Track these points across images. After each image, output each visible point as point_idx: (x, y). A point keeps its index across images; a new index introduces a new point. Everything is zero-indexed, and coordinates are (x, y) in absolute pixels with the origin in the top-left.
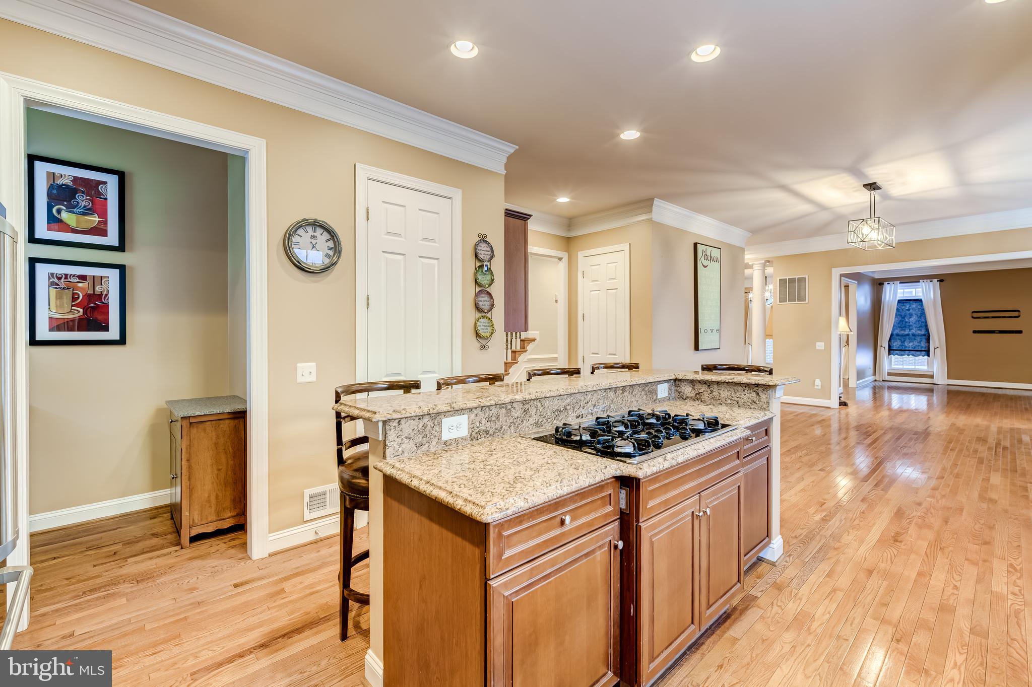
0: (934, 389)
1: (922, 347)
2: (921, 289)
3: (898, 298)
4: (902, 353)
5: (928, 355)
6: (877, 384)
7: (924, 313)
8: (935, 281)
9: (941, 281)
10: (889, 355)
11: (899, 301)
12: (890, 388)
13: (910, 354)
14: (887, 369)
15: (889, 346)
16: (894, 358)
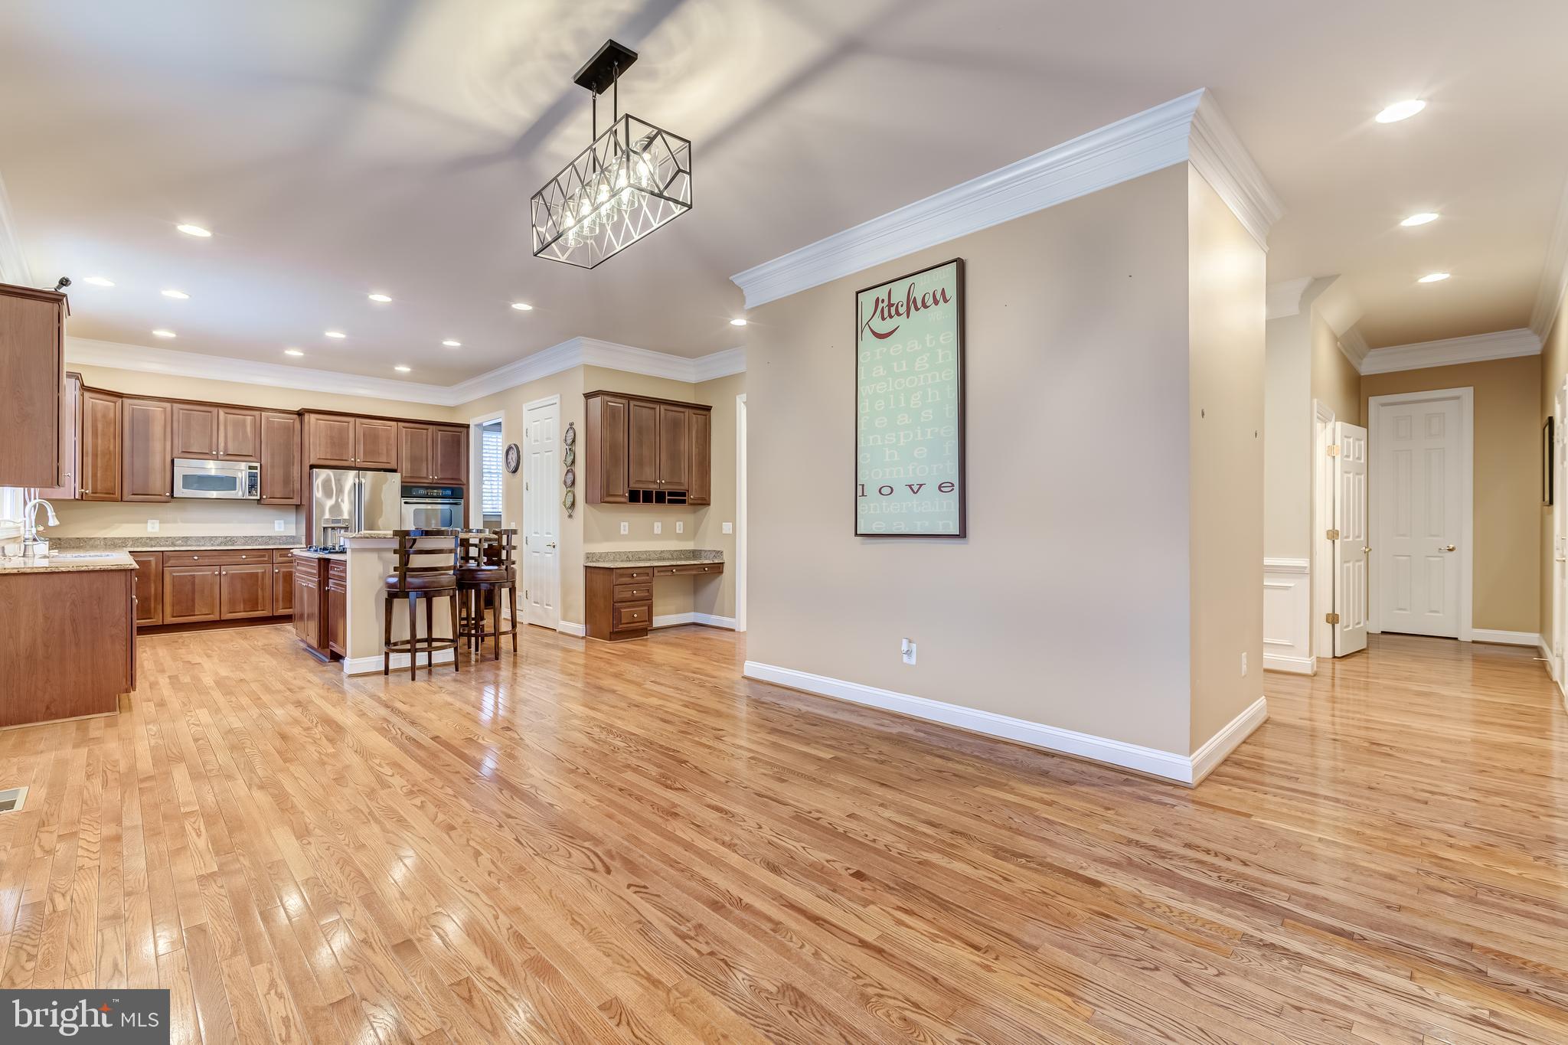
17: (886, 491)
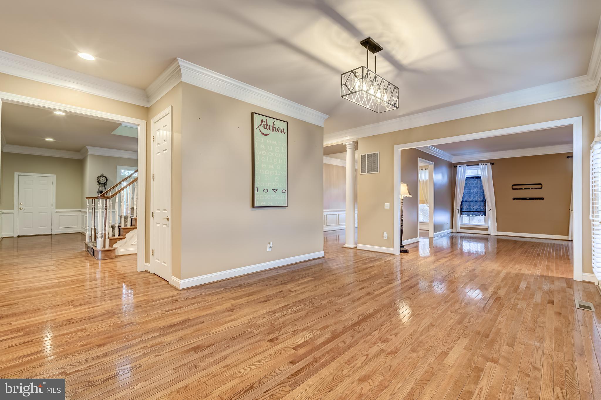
0: (489, 238)
1: (482, 209)
2: (480, 170)
3: (466, 176)
4: (469, 213)
5: (485, 215)
6: (454, 234)
7: (482, 186)
8: (489, 164)
9: (492, 164)
10: (461, 215)
11: (466, 178)
12: (462, 237)
13: (474, 214)
14: (459, 224)
15: (461, 209)
16: (465, 217)
17: (266, 191)
